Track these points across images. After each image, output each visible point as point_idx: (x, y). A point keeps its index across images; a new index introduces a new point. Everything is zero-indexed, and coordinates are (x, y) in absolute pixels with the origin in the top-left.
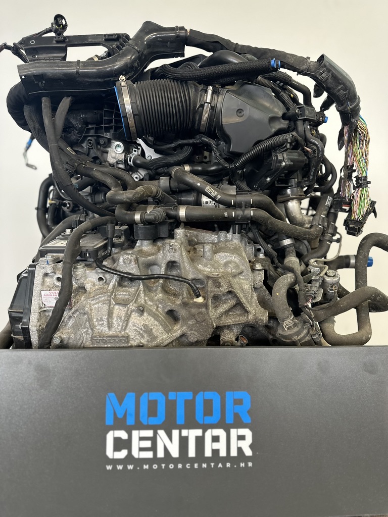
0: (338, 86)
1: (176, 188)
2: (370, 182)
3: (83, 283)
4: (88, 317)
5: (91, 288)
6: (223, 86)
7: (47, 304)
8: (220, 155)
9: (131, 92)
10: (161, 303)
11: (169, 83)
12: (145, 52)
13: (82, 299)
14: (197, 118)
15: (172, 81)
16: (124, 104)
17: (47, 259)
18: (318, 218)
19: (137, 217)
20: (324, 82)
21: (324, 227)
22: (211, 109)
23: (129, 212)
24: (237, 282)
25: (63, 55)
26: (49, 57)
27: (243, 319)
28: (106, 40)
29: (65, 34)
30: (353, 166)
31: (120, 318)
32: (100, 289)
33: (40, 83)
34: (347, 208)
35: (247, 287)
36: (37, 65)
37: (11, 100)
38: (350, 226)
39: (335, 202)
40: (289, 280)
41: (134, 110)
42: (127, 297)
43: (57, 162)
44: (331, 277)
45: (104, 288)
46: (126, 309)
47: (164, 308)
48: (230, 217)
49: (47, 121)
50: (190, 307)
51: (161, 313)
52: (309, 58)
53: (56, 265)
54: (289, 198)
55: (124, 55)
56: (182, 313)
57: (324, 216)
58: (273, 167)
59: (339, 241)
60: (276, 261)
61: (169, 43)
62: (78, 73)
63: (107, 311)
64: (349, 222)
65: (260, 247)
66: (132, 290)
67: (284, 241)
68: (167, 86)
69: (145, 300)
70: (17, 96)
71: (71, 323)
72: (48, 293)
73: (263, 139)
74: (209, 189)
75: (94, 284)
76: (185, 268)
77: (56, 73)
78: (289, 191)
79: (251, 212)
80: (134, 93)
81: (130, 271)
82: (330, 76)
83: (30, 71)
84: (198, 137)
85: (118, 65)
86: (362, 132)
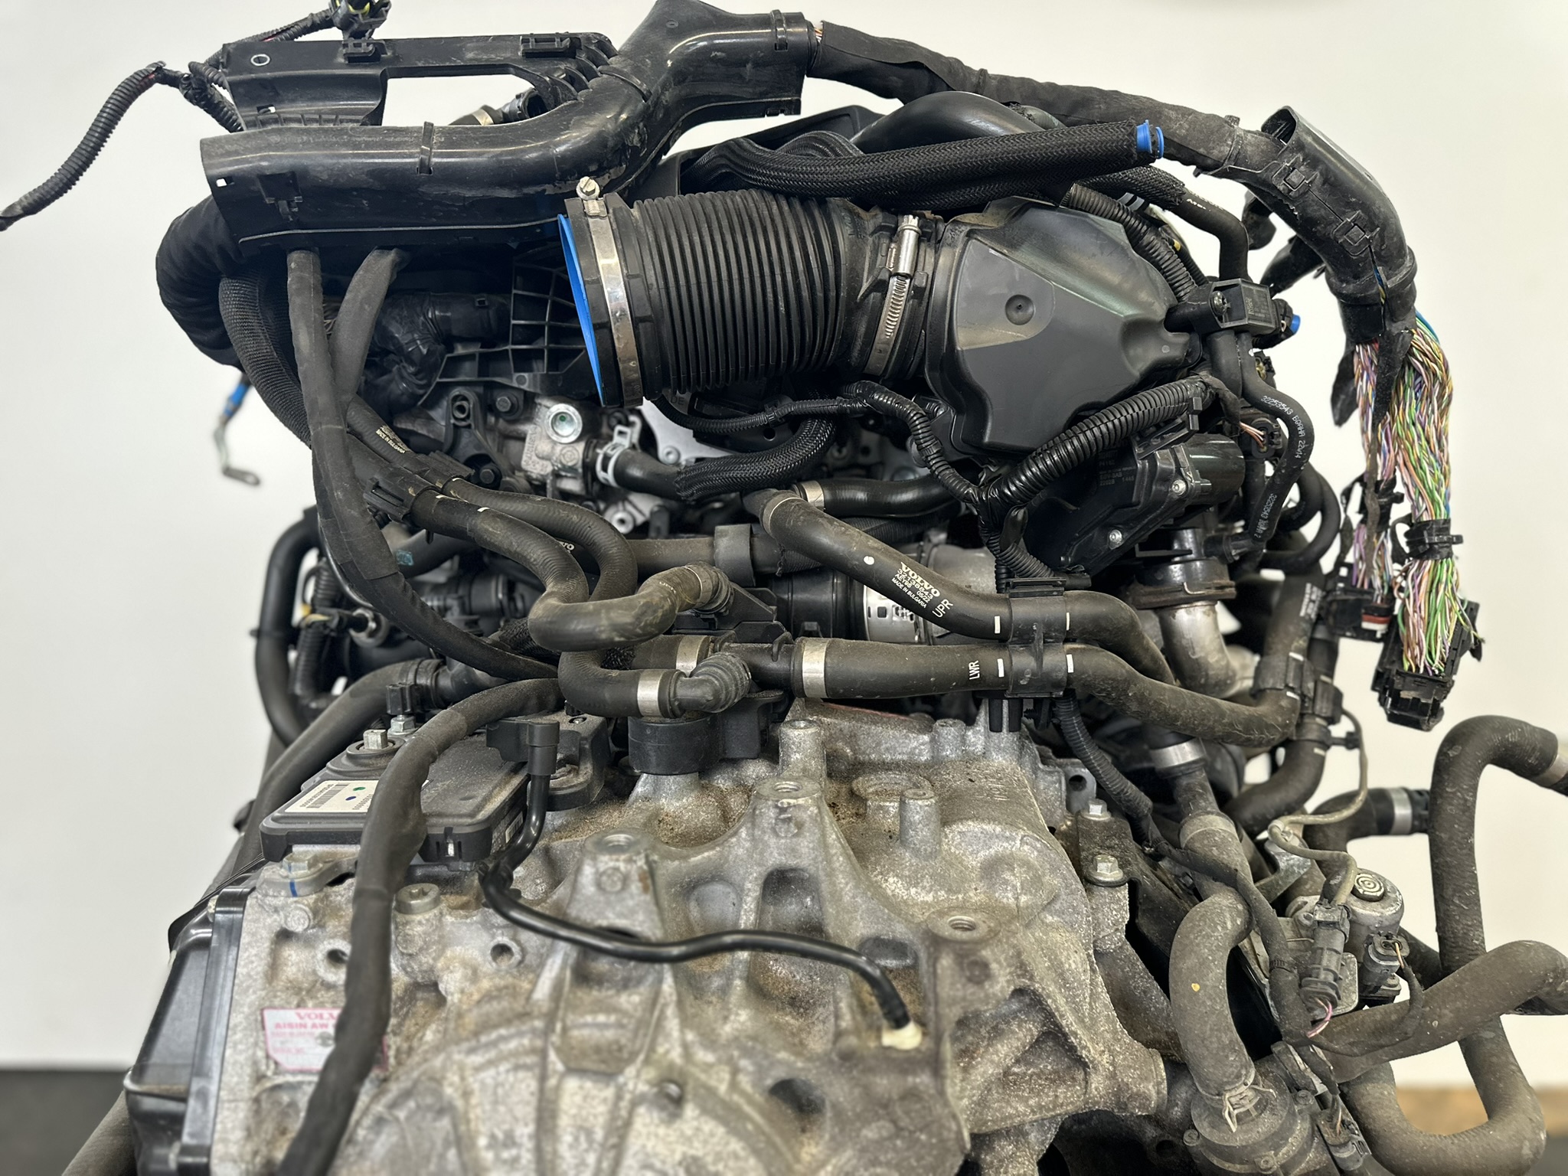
0: (1344, 213)
1: (775, 565)
2: (1459, 539)
3: (432, 970)
4: (455, 1126)
5: (462, 992)
6: (949, 214)
7: (289, 1061)
8: (941, 453)
9: (623, 235)
10: (747, 1053)
11: (762, 205)
12: (667, 97)
13: (429, 1036)
14: (862, 329)
15: (769, 198)
16: (598, 281)
17: (293, 874)
18: (1282, 664)
19: (648, 693)
20: (1293, 202)
21: (1303, 696)
22: (913, 297)
23: (615, 673)
24: (1039, 941)
25: (372, 104)
26: (320, 113)
27: (1068, 1099)
28: (529, 55)
29: (379, 34)
30: (1393, 482)
31: (589, 1133)
32: (498, 998)
33: (283, 204)
34: (1380, 628)
35: (1077, 962)
36: (275, 139)
37: (173, 262)
38: (1404, 694)
39: (1334, 607)
40: (1229, 925)
41: (635, 303)
42: (610, 1034)
43: (339, 494)
44: (1371, 900)
45: (512, 991)
46: (609, 1092)
47: (760, 1072)
48: (987, 675)
49: (304, 340)
50: (870, 1070)
51: (750, 1101)
52: (1237, 120)
53: (327, 896)
54: (1182, 595)
55: (593, 106)
56: (837, 1091)
57: (1300, 657)
58: (1138, 495)
59: (1353, 741)
60: (1154, 831)
61: (749, 66)
62: (424, 167)
63: (534, 1101)
64: (1398, 682)
65: (1084, 772)
66: (631, 1000)
67: (1171, 749)
68: (755, 215)
69: (686, 1047)
70: (197, 247)
71: (382, 1144)
72: (291, 1015)
73: (1104, 400)
74: (907, 576)
75: (475, 971)
76: (836, 897)
77: (346, 166)
78: (1176, 571)
79: (1067, 661)
80: (634, 242)
81: (621, 923)
82: (1319, 181)
83: (247, 161)
84: (856, 389)
85: (571, 139)
86: (1427, 368)
